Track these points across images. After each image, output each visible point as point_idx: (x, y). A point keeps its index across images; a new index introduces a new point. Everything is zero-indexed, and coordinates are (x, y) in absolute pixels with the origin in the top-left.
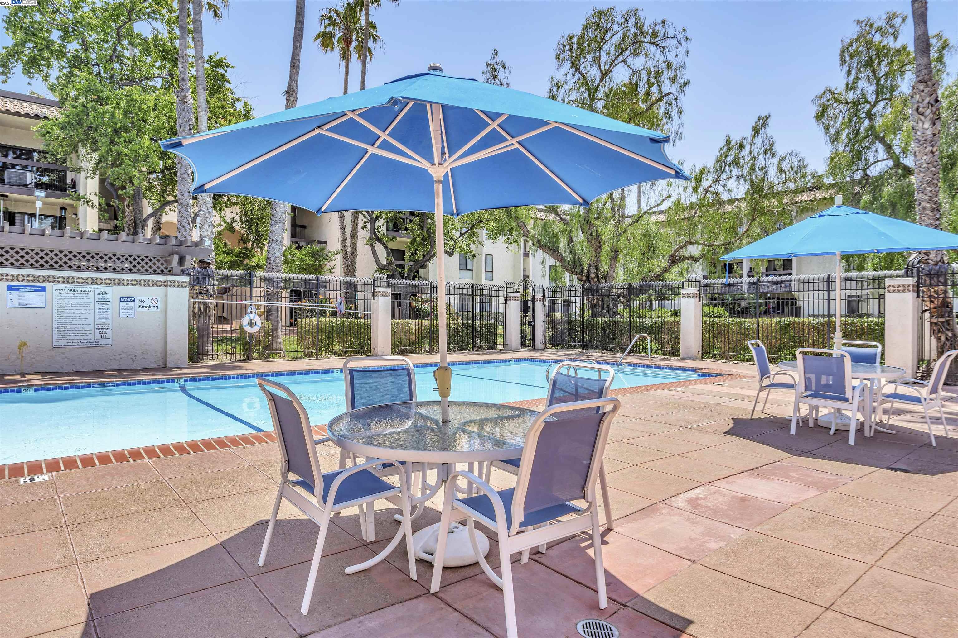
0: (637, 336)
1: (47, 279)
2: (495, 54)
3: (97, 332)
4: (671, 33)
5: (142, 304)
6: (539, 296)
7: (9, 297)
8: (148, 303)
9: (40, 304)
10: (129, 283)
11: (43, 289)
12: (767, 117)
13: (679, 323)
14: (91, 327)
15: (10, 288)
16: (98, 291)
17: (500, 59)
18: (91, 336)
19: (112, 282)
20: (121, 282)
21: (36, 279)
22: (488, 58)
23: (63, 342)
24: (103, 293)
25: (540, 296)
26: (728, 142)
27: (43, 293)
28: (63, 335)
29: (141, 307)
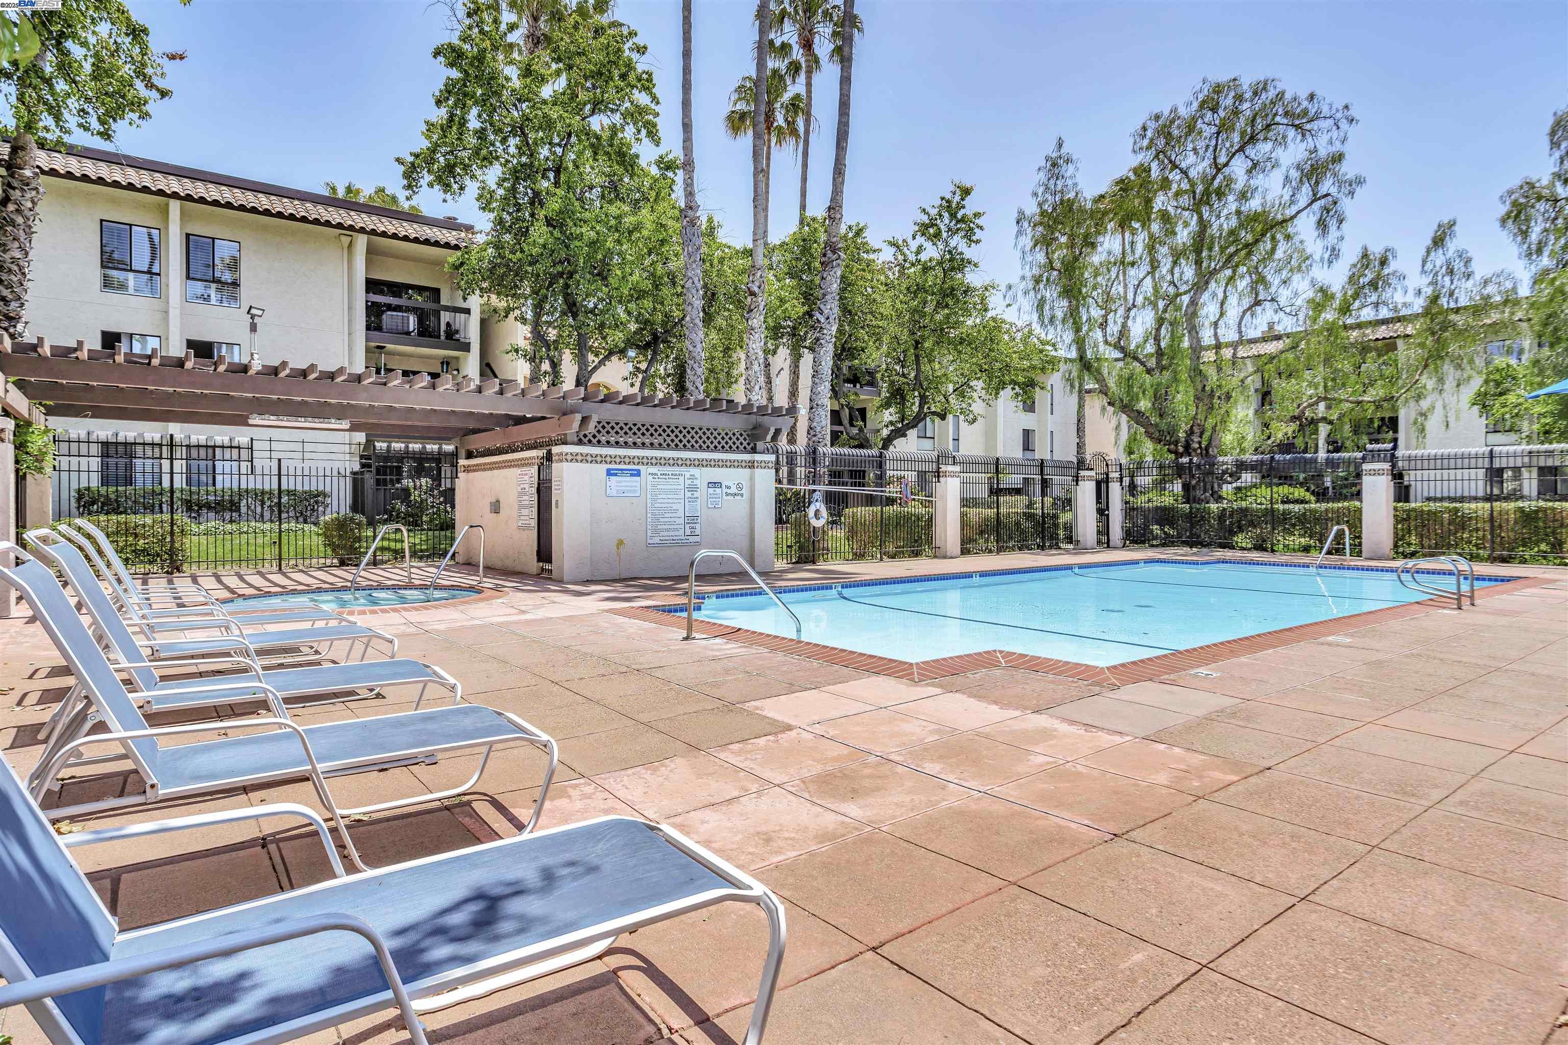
0: (1335, 528)
1: (641, 461)
2: (1060, 145)
3: (687, 526)
4: (1325, 111)
5: (729, 491)
6: (1114, 475)
7: (609, 484)
8: (734, 490)
9: (635, 491)
10: (717, 464)
11: (638, 473)
12: (1452, 224)
13: (1360, 510)
14: (681, 521)
15: (609, 473)
16: (688, 475)
17: (1064, 151)
18: (681, 532)
19: (700, 464)
20: (709, 464)
21: (632, 460)
22: (1050, 149)
23: (656, 540)
24: (693, 477)
25: (1117, 475)
26: (1365, 255)
27: (638, 478)
28: (656, 531)
29: (727, 494)
